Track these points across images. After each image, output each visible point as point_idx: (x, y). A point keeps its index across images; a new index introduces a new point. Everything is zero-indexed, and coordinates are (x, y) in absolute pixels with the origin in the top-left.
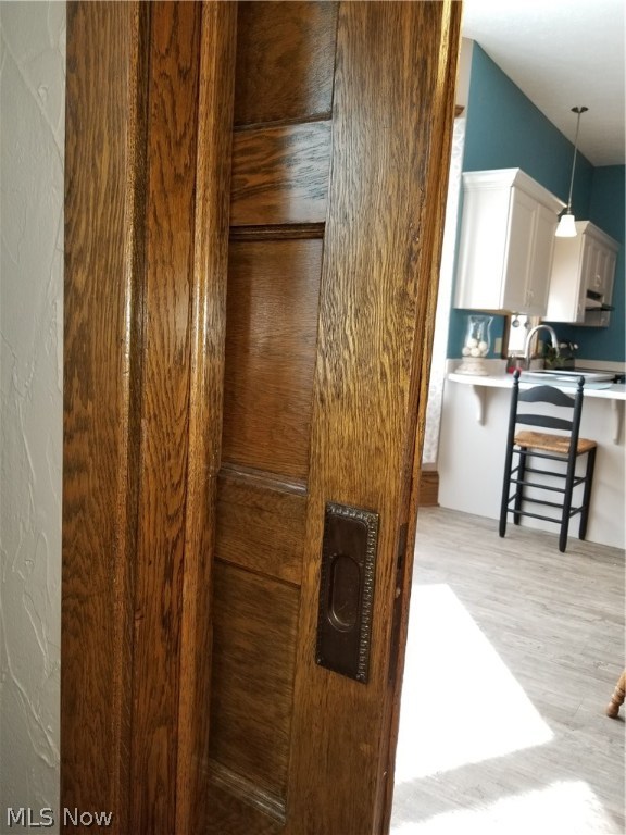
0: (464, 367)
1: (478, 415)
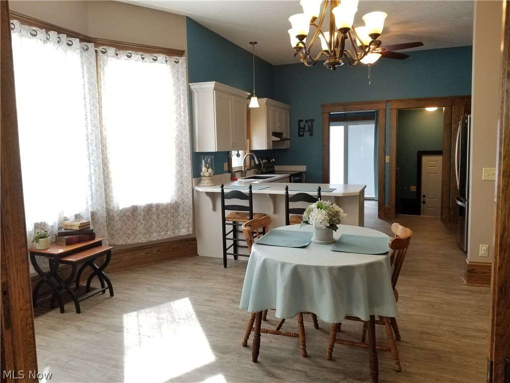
0: (202, 182)
1: (211, 207)
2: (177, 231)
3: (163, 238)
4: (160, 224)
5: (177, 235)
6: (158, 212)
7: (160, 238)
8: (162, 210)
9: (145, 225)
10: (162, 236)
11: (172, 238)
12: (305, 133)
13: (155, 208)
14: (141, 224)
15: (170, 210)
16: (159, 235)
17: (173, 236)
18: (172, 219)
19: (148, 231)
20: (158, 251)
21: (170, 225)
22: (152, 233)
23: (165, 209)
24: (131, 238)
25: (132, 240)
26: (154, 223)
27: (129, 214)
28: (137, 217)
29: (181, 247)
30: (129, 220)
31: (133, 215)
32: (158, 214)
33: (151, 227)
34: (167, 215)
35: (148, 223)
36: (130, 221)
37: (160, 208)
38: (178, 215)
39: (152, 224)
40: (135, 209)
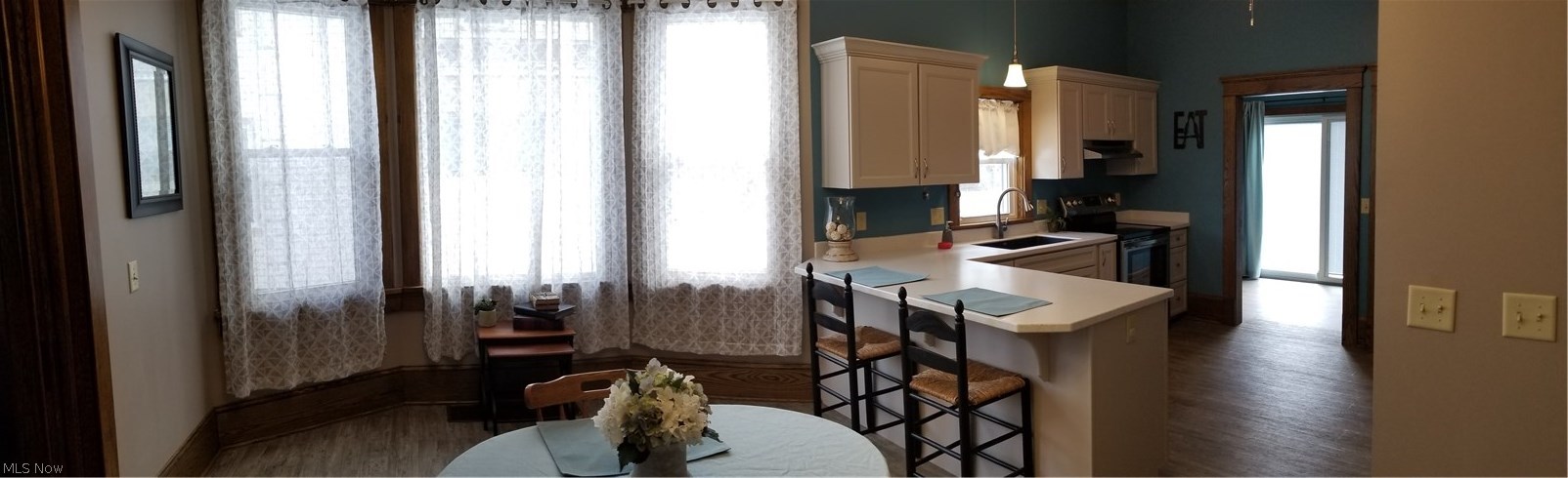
2: (768, 346)
3: (739, 353)
4: (733, 324)
5: (769, 354)
6: (731, 302)
7: (732, 353)
8: (737, 299)
9: (704, 323)
10: (737, 349)
11: (757, 356)
12: (1189, 140)
13: (723, 295)
14: (696, 319)
15: (756, 302)
16: (731, 347)
17: (760, 353)
18: (758, 319)
19: (711, 334)
20: (734, 376)
21: (753, 330)
22: (719, 340)
23: (744, 298)
24: (676, 341)
25: (679, 344)
26: (722, 321)
27: (673, 296)
28: (690, 305)
29: (781, 379)
30: (672, 308)
31: (681, 300)
32: (730, 307)
33: (716, 329)
34: (748, 309)
35: (711, 320)
36: (675, 310)
37: (736, 296)
38: (773, 313)
39: (719, 323)
40: (685, 289)
